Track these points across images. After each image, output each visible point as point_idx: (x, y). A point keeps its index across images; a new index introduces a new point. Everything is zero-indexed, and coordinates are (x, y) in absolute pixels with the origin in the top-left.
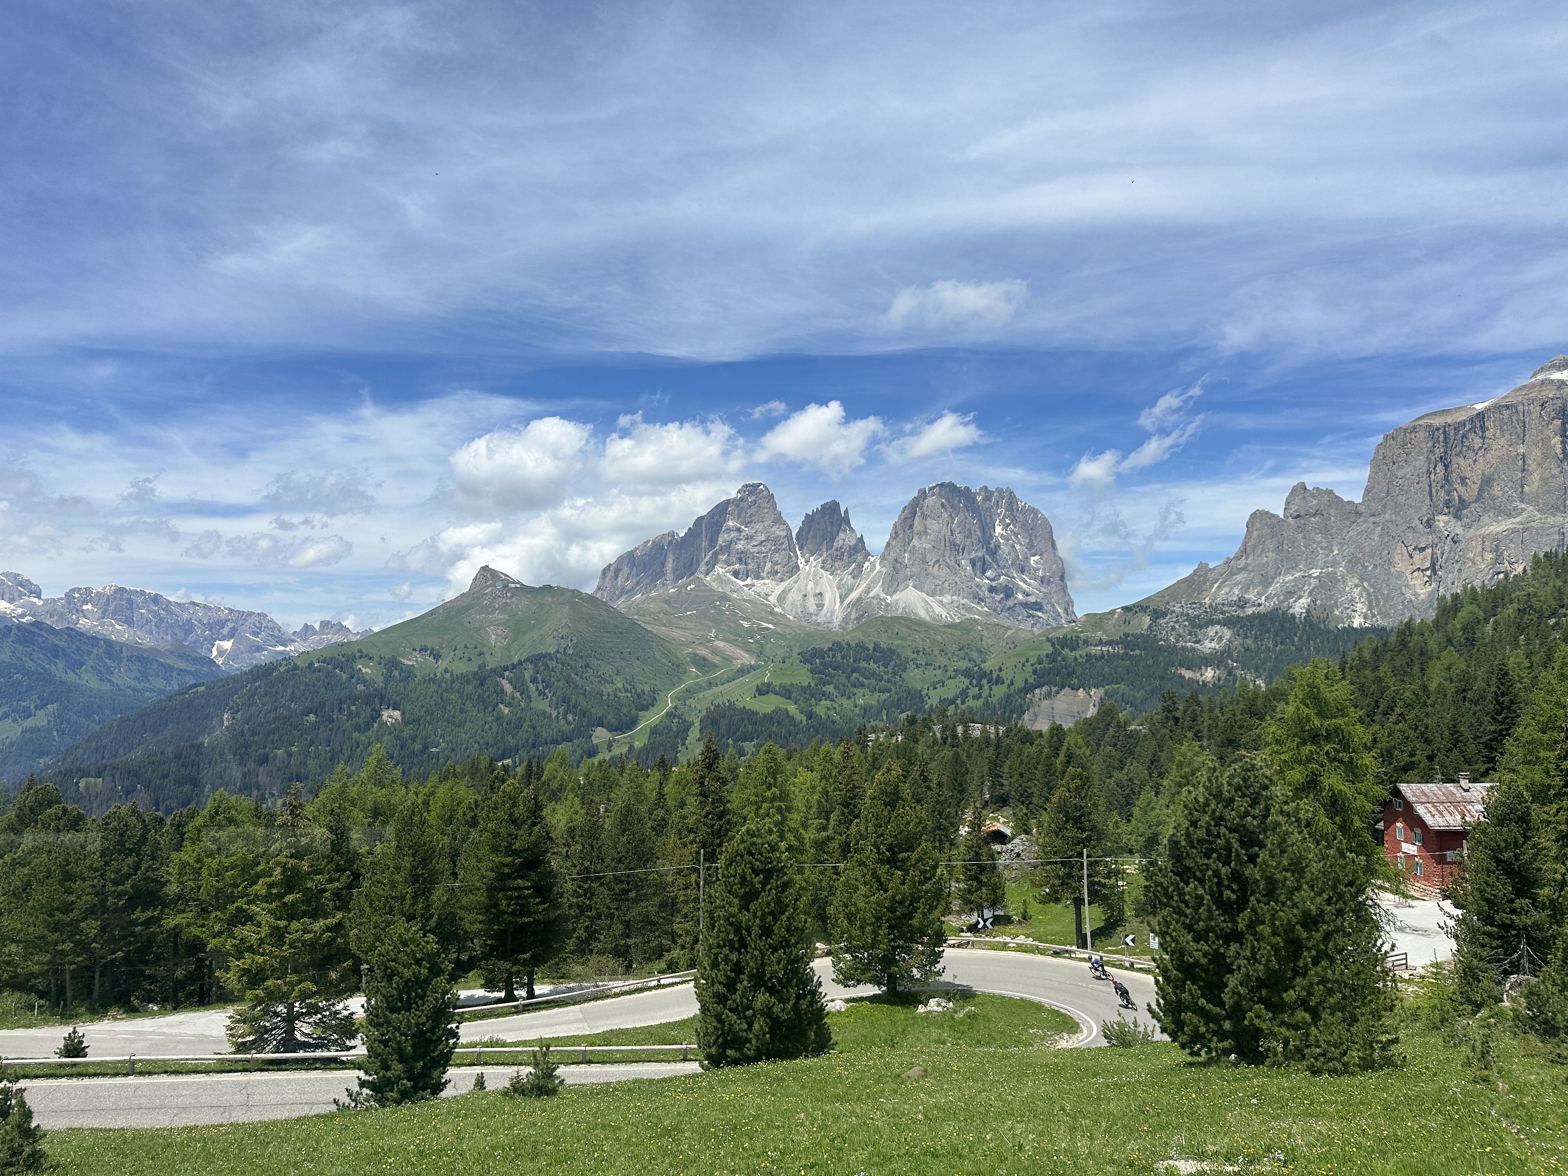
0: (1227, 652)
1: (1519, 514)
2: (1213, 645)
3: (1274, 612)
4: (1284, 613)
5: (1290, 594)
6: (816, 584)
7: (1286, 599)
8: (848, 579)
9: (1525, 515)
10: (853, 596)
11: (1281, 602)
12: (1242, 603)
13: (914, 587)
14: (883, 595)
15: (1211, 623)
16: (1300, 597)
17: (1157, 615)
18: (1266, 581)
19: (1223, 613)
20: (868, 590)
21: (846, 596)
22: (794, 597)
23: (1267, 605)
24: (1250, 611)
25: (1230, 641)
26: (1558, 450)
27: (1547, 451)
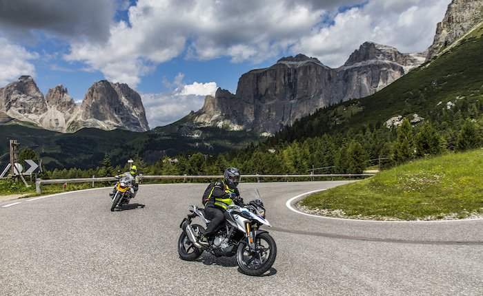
0: (201, 138)
1: (274, 99)
2: (197, 136)
3: (213, 126)
4: (216, 126)
5: (217, 120)
6: (55, 116)
8: (68, 114)
9: (276, 100)
11: (215, 123)
12: (204, 123)
13: (94, 117)
14: (82, 120)
15: (196, 129)
16: (220, 122)
17: (181, 127)
18: (210, 117)
19: (199, 126)
20: (76, 118)
21: (68, 120)
22: (46, 120)
23: (211, 124)
24: (206, 126)
25: (202, 135)
26: (283, 82)
27: (281, 82)
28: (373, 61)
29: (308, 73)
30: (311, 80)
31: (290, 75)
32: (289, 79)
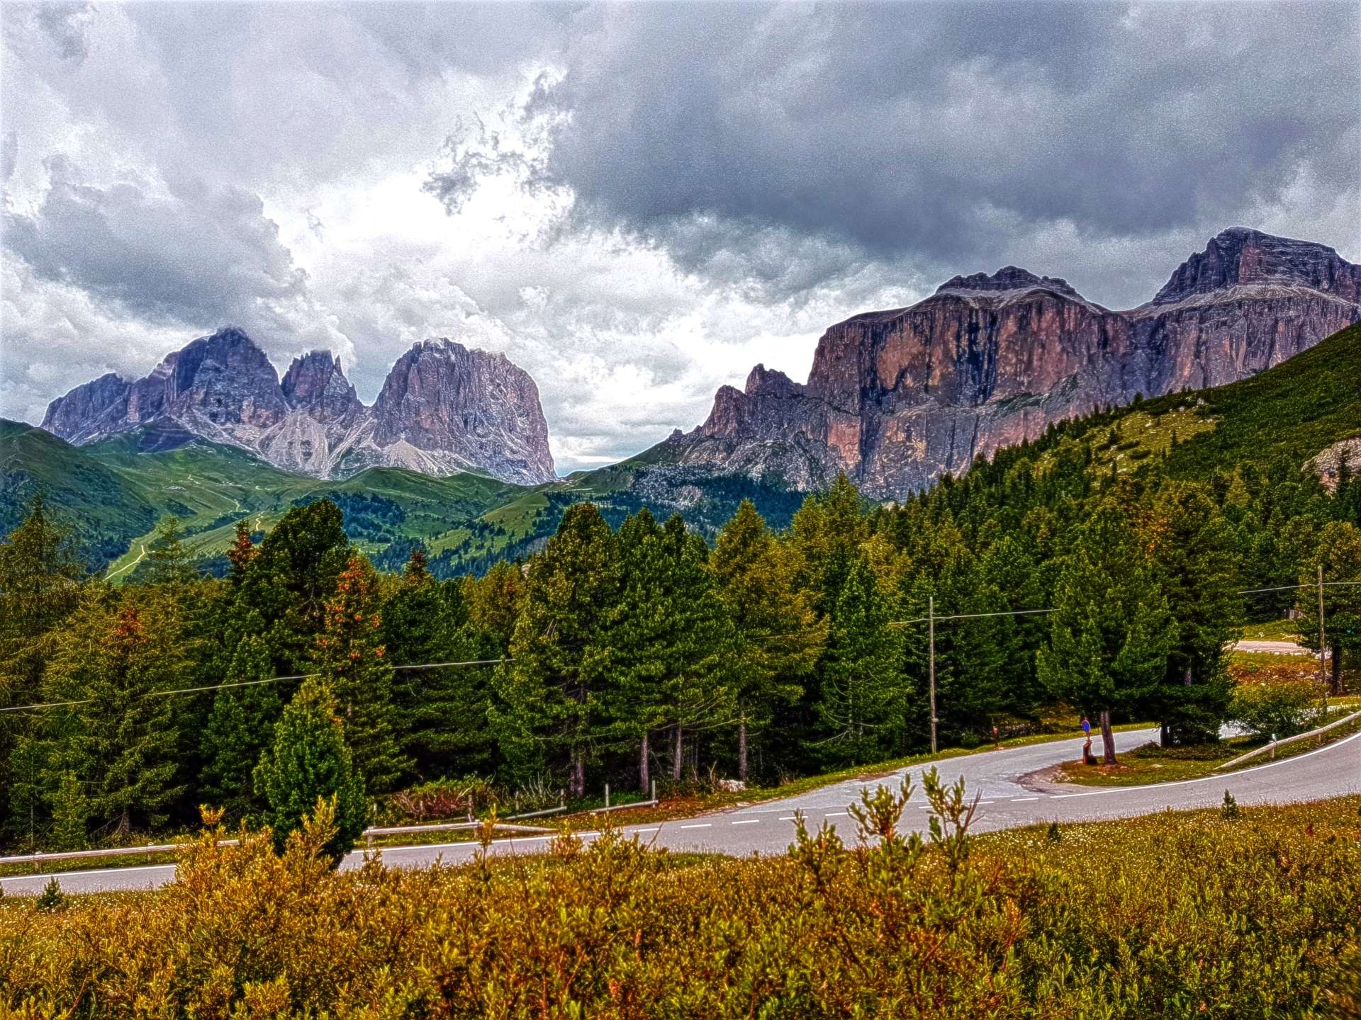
0: (698, 509)
1: (924, 403)
2: (686, 502)
3: (735, 475)
4: (745, 477)
5: (748, 461)
6: (303, 432)
7: (746, 464)
8: (337, 429)
9: (928, 404)
10: (343, 447)
11: (741, 467)
12: (709, 467)
13: (407, 440)
14: (374, 446)
15: (684, 483)
16: (757, 463)
17: (640, 475)
18: (730, 448)
19: (694, 475)
20: (359, 441)
21: (335, 446)
22: (279, 444)
23: (729, 469)
24: (716, 474)
25: (701, 500)
26: (954, 352)
27: (947, 352)
28: (1253, 289)
29: (1034, 326)
30: (1043, 347)
31: (973, 329)
32: (972, 342)
